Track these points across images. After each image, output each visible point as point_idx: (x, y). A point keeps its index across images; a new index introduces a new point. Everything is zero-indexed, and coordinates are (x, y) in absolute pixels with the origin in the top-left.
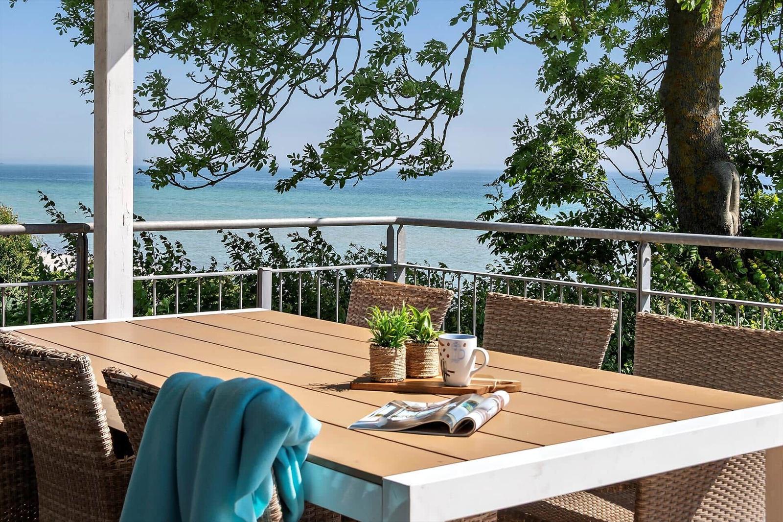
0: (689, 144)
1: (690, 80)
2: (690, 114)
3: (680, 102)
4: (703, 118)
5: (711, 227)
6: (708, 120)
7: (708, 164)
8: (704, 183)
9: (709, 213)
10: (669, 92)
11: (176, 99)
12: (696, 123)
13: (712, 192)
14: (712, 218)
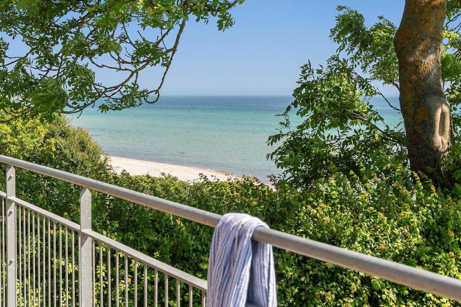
0: (411, 83)
1: (414, 33)
2: (412, 59)
3: (405, 51)
4: (422, 63)
5: (424, 148)
6: (426, 64)
7: (422, 98)
8: (419, 113)
9: (421, 137)
10: (398, 42)
11: (11, 58)
12: (416, 66)
13: (424, 121)
14: (424, 141)
